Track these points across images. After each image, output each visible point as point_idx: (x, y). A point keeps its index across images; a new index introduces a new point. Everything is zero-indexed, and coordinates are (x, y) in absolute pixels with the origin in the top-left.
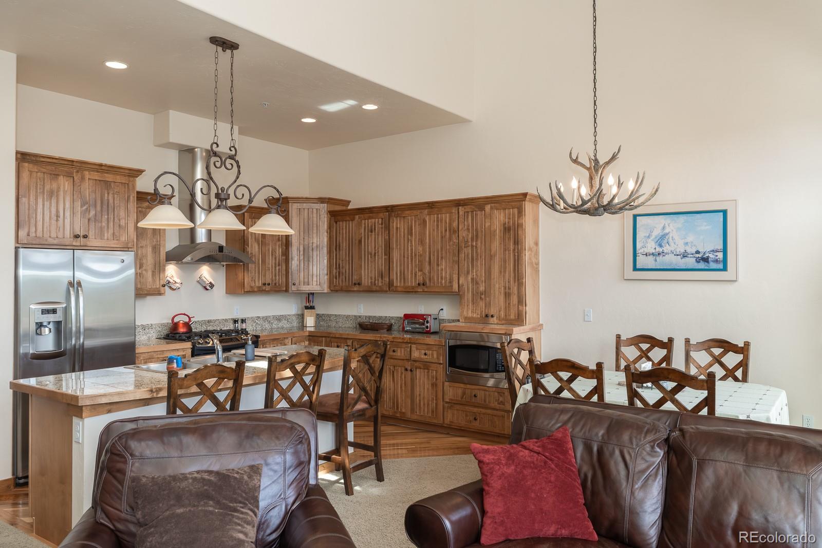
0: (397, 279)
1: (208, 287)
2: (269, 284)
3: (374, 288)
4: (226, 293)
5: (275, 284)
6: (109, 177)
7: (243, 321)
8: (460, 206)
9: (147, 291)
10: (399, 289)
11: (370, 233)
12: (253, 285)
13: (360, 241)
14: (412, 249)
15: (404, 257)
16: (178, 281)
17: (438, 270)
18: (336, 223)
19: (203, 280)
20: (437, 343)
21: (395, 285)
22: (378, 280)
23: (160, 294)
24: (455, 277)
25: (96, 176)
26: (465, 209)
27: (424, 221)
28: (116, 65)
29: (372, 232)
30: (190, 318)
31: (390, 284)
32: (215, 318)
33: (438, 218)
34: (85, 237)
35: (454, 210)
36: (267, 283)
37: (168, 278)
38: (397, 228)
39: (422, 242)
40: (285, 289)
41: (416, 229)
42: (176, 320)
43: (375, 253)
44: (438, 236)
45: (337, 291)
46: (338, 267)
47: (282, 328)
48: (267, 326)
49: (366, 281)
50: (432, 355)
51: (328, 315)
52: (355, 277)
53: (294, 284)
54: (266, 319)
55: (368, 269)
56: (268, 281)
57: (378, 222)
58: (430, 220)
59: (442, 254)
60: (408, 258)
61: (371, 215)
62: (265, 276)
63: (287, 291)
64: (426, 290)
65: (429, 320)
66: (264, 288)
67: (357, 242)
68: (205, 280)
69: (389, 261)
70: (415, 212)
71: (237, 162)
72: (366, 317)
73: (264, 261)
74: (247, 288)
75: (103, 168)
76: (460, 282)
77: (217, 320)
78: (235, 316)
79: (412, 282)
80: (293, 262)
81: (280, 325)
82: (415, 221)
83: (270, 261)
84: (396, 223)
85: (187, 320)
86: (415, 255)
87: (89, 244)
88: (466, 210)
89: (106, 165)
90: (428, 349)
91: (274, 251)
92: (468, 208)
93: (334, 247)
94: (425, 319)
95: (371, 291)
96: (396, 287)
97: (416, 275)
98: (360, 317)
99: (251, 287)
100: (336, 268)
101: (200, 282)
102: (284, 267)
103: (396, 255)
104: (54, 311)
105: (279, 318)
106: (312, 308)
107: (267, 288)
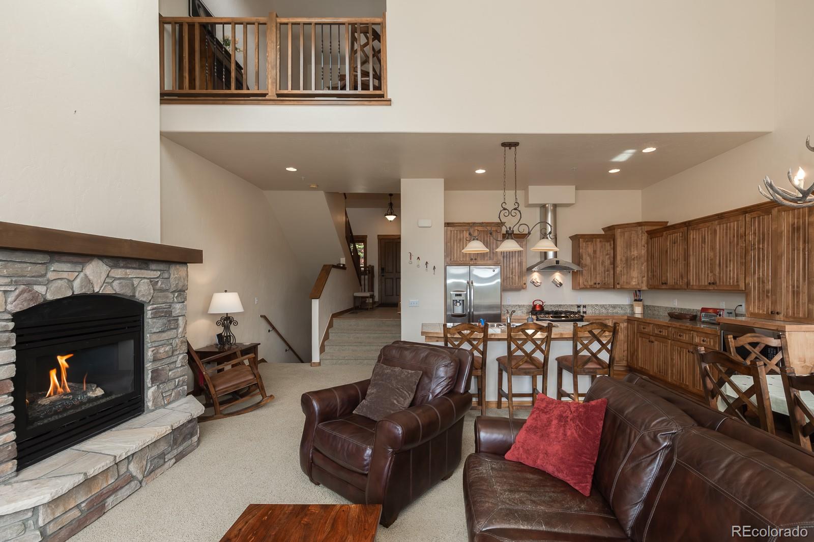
0: (693, 280)
1: (558, 285)
2: (599, 284)
3: (676, 286)
4: (572, 289)
5: (605, 284)
7: (584, 307)
8: (746, 213)
9: (512, 288)
10: (695, 288)
11: (674, 245)
12: (586, 283)
13: (667, 251)
14: (705, 255)
15: (699, 261)
16: (539, 281)
17: (726, 271)
18: (651, 239)
20: (713, 333)
21: (691, 284)
22: (679, 281)
23: (524, 288)
24: (742, 277)
26: (751, 215)
27: (715, 231)
28: (480, 171)
29: (675, 243)
30: (542, 302)
31: (688, 284)
33: (727, 226)
34: (476, 259)
35: (741, 218)
36: (597, 283)
37: (533, 280)
38: (693, 239)
39: (713, 248)
40: (612, 287)
41: (708, 238)
42: (535, 303)
43: (677, 260)
44: (726, 242)
45: (652, 289)
46: (653, 271)
47: (617, 313)
48: (604, 311)
49: (670, 281)
50: (710, 342)
51: (653, 306)
52: (664, 279)
53: (618, 284)
54: (602, 306)
55: (672, 272)
56: (598, 281)
57: (680, 235)
58: (720, 229)
59: (730, 257)
60: (702, 262)
61: (674, 230)
62: (596, 278)
63: (614, 288)
64: (716, 288)
65: (721, 313)
66: (595, 286)
67: (665, 252)
68: (557, 281)
69: (687, 265)
70: (708, 224)
71: (520, 211)
72: (679, 308)
73: (595, 269)
74: (582, 286)
76: (747, 282)
77: (564, 305)
78: (578, 303)
79: (705, 282)
80: (618, 269)
81: (615, 311)
82: (708, 232)
83: (600, 269)
84: (693, 235)
86: (708, 259)
87: (477, 263)
88: (752, 217)
89: (485, 223)
90: (707, 338)
91: (603, 262)
92: (754, 214)
93: (650, 256)
94: (718, 312)
95: (674, 288)
96: (693, 285)
97: (708, 276)
98: (674, 308)
99: (585, 285)
100: (651, 272)
101: (554, 282)
102: (612, 272)
103: (692, 261)
104: (460, 295)
105: (614, 307)
106: (641, 300)
107: (598, 286)
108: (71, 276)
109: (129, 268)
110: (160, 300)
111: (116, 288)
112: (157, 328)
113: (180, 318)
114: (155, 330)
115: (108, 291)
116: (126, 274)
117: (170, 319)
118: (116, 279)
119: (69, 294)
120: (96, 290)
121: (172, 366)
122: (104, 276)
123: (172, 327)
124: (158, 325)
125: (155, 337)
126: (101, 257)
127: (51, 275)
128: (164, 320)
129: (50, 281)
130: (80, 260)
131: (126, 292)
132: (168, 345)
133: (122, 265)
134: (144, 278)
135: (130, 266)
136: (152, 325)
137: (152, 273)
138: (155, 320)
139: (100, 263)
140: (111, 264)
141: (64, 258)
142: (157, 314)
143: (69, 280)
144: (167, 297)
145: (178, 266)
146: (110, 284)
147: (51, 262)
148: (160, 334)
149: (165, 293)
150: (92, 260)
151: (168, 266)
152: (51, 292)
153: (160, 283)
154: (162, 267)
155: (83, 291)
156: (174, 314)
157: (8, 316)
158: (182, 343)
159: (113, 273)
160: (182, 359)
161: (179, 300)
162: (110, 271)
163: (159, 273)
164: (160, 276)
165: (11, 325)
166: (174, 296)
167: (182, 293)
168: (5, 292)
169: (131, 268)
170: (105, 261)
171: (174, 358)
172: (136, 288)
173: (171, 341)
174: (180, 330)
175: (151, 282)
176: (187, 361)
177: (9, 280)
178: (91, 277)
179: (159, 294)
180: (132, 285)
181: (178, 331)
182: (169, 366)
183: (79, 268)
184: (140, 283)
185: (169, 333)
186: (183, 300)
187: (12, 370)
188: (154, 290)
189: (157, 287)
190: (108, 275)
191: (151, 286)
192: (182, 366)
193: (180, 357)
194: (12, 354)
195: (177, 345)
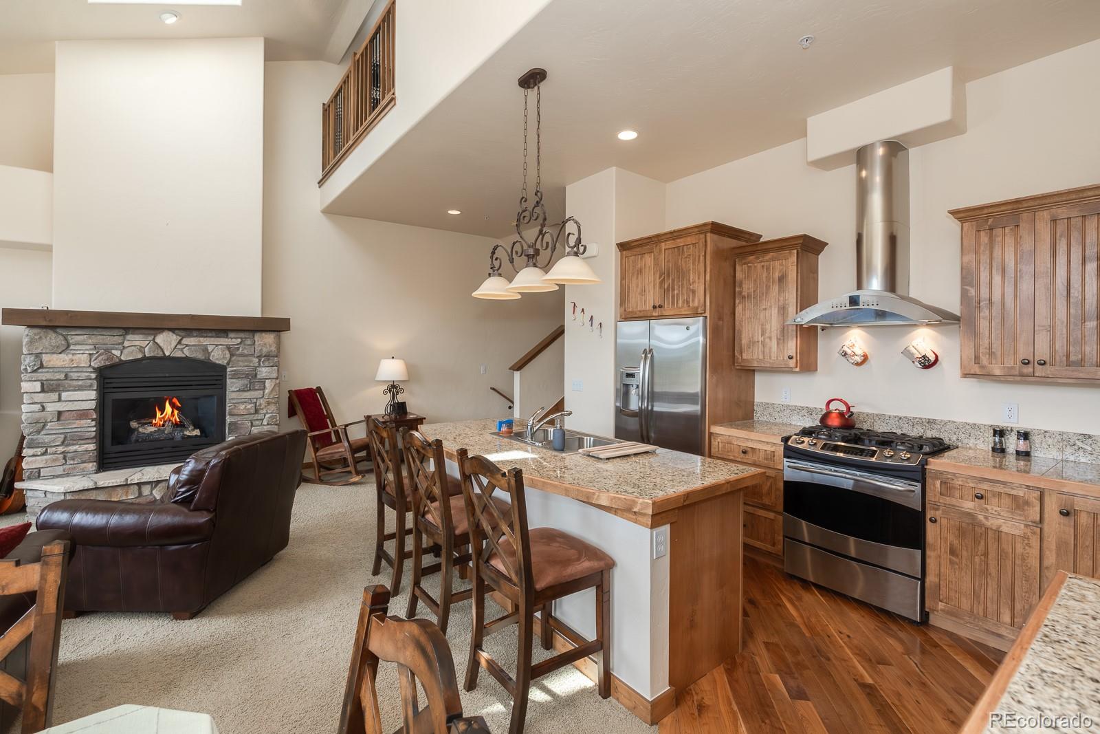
2: (1043, 365)
6: (680, 242)
7: (1025, 436)
9: (770, 363)
16: (864, 351)
19: (909, 351)
25: (670, 244)
30: (848, 408)
32: (946, 418)
34: (660, 306)
36: (1036, 361)
37: (845, 349)
42: (833, 406)
68: (915, 351)
75: (675, 234)
77: (949, 421)
78: (1001, 423)
85: (844, 408)
87: (665, 313)
89: (674, 231)
101: (906, 354)
104: (632, 375)
107: (1040, 371)
108: (144, 344)
109: (202, 337)
110: (241, 363)
111: (187, 353)
112: (236, 388)
113: (267, 381)
114: (233, 389)
115: (178, 354)
116: (200, 341)
117: (253, 381)
118: (187, 345)
119: (140, 356)
120: (167, 354)
121: (257, 423)
122: (174, 344)
123: (257, 388)
124: (237, 385)
125: (234, 395)
126: (172, 330)
127: (126, 344)
128: (246, 381)
129: (124, 348)
130: (152, 332)
131: (200, 356)
132: (250, 403)
133: (195, 334)
134: (221, 345)
135: (205, 335)
136: (232, 385)
137: (233, 340)
138: (234, 380)
139: (171, 333)
140: (183, 334)
141: (137, 331)
142: (236, 375)
143: (141, 347)
144: (251, 361)
145: (264, 334)
146: (182, 350)
147: (127, 334)
148: (241, 393)
149: (249, 358)
150: (162, 332)
151: (251, 334)
152: (127, 356)
153: (241, 349)
154: (242, 335)
155: (152, 355)
156: (259, 377)
157: (91, 370)
158: (269, 403)
159: (185, 341)
160: (270, 418)
161: (267, 364)
162: (181, 340)
163: (239, 340)
164: (241, 343)
165: (93, 376)
166: (260, 360)
167: (271, 358)
168: (90, 354)
169: (206, 337)
170: (176, 331)
171: (260, 416)
172: (209, 354)
173: (255, 400)
174: (267, 391)
175: (228, 348)
176: (277, 421)
177: (93, 346)
178: (161, 345)
179: (240, 359)
180: (205, 350)
181: (264, 392)
182: (251, 422)
183: (151, 338)
184: (216, 350)
185: (252, 393)
186: (271, 364)
187: (93, 405)
188: (232, 355)
189: (238, 353)
190: (179, 342)
191: (227, 352)
192: (268, 424)
193: (267, 416)
194: (93, 394)
195: (260, 405)
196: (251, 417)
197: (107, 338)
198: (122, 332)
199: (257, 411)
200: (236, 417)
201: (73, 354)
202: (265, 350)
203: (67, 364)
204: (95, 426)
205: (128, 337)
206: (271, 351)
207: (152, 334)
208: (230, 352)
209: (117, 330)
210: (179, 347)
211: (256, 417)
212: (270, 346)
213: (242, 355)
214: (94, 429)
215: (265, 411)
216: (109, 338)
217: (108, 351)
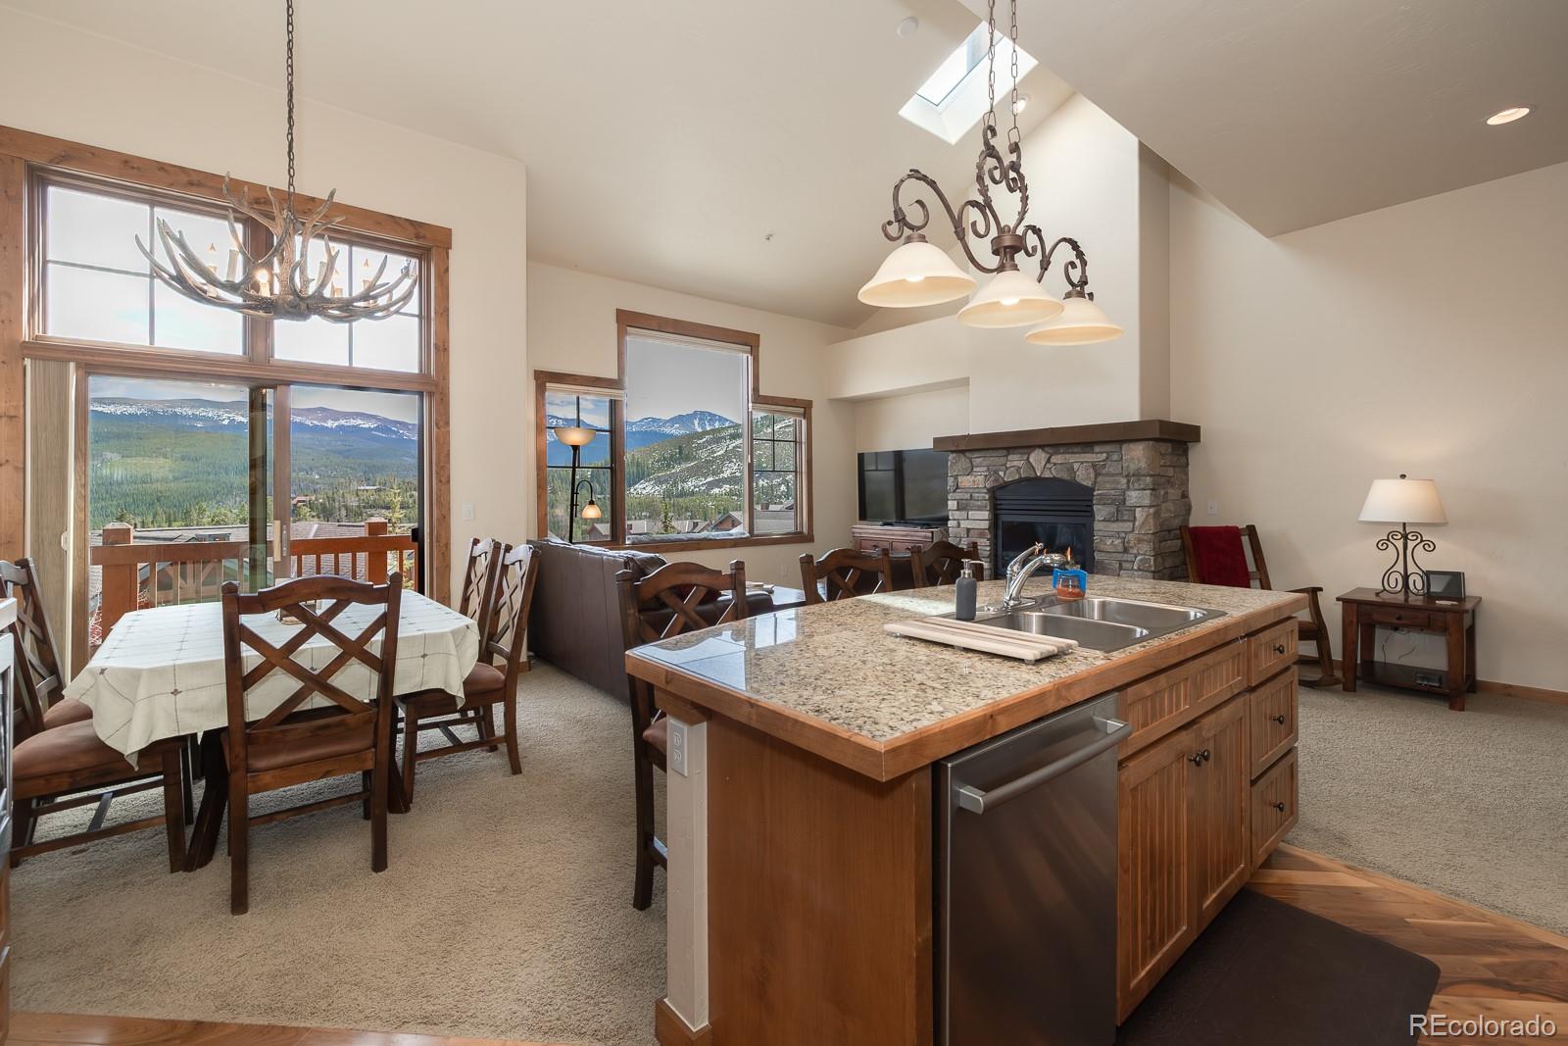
108: (1020, 464)
109: (1068, 453)
110: (1108, 486)
111: (1055, 472)
112: (1103, 516)
113: (1137, 509)
114: (1099, 517)
115: (1047, 475)
116: (1067, 459)
117: (1121, 510)
118: (1055, 464)
119: (1017, 477)
120: (1038, 474)
121: (1125, 565)
122: (1044, 463)
123: (1125, 518)
124: (1104, 513)
125: (1100, 526)
126: (1042, 447)
127: (1008, 464)
128: (1113, 509)
129: (1007, 468)
130: (1028, 450)
131: (1065, 476)
132: (1119, 538)
133: (1062, 451)
134: (1086, 462)
135: (1071, 451)
136: (1100, 512)
137: (1098, 456)
138: (1100, 507)
139: (1040, 450)
140: (1053, 451)
141: (1017, 451)
142: (1103, 500)
143: (1018, 467)
144: (1118, 483)
145: (1132, 446)
146: (1050, 469)
147: (1009, 454)
148: (1109, 524)
149: (1117, 478)
150: (1034, 450)
151: (1118, 446)
152: (1009, 477)
153: (1107, 467)
154: (1108, 448)
155: (1026, 475)
156: (1128, 503)
157: (985, 491)
158: (1140, 541)
159: (1054, 459)
160: (1141, 560)
161: (1136, 486)
162: (1050, 458)
163: (1105, 455)
164: (1107, 458)
165: (987, 497)
166: (1128, 481)
167: (1143, 478)
168: (986, 476)
169: (1073, 453)
170: (1046, 449)
171: (1130, 557)
172: (1075, 473)
173: (1123, 535)
174: (1137, 523)
175: (1094, 465)
176: (1150, 566)
177: (986, 468)
178: (1034, 464)
179: (1107, 479)
180: (1071, 470)
181: (1134, 525)
182: (1120, 565)
183: (1025, 457)
184: (1080, 467)
185: (1121, 524)
186: (1142, 487)
187: (985, 525)
188: (1097, 475)
189: (1104, 472)
190: (1048, 461)
191: (1092, 471)
192: (1139, 570)
193: (1139, 558)
194: (986, 515)
195: (1128, 542)
196: (1119, 556)
197: (995, 459)
198: (1005, 452)
199: (1126, 550)
200: (1103, 554)
201: (976, 476)
202: (1133, 467)
203: (970, 485)
204: (989, 546)
205: (1010, 457)
206: (1140, 469)
207: (1025, 454)
208: (1095, 471)
209: (1000, 451)
210: (1048, 466)
211: (1126, 557)
212: (1139, 461)
213: (1107, 475)
214: (988, 549)
215: (1135, 551)
216: (997, 459)
217: (996, 472)
